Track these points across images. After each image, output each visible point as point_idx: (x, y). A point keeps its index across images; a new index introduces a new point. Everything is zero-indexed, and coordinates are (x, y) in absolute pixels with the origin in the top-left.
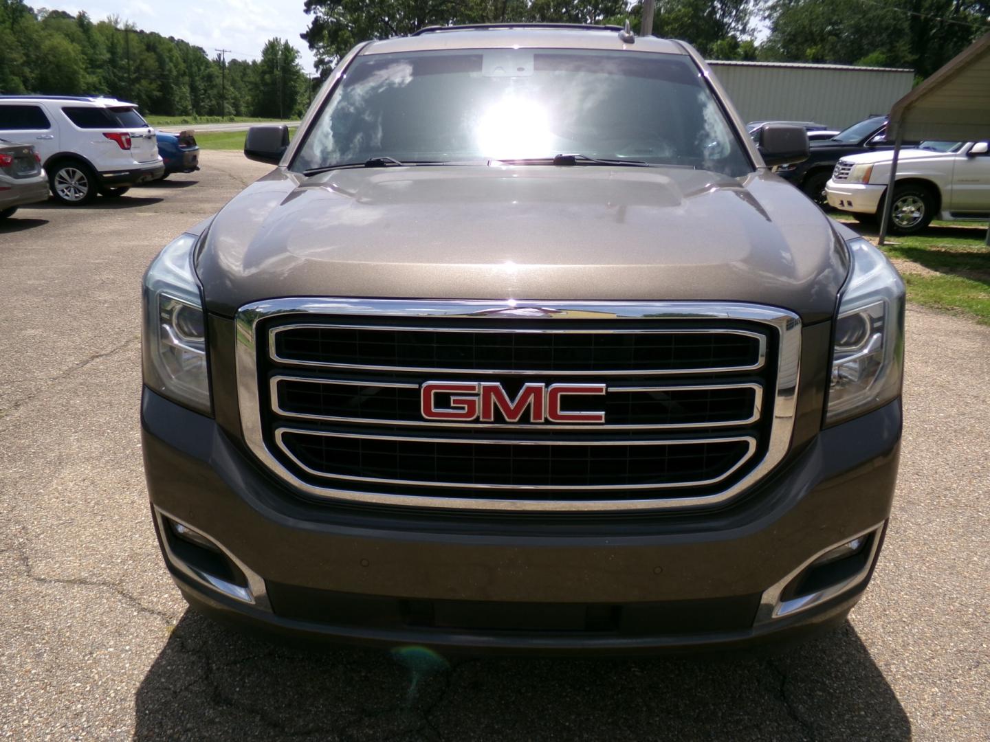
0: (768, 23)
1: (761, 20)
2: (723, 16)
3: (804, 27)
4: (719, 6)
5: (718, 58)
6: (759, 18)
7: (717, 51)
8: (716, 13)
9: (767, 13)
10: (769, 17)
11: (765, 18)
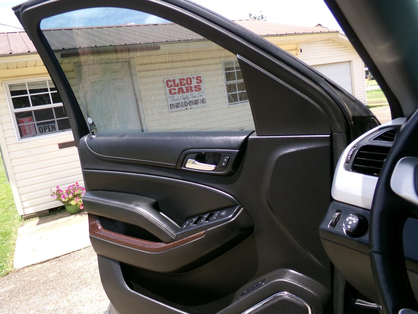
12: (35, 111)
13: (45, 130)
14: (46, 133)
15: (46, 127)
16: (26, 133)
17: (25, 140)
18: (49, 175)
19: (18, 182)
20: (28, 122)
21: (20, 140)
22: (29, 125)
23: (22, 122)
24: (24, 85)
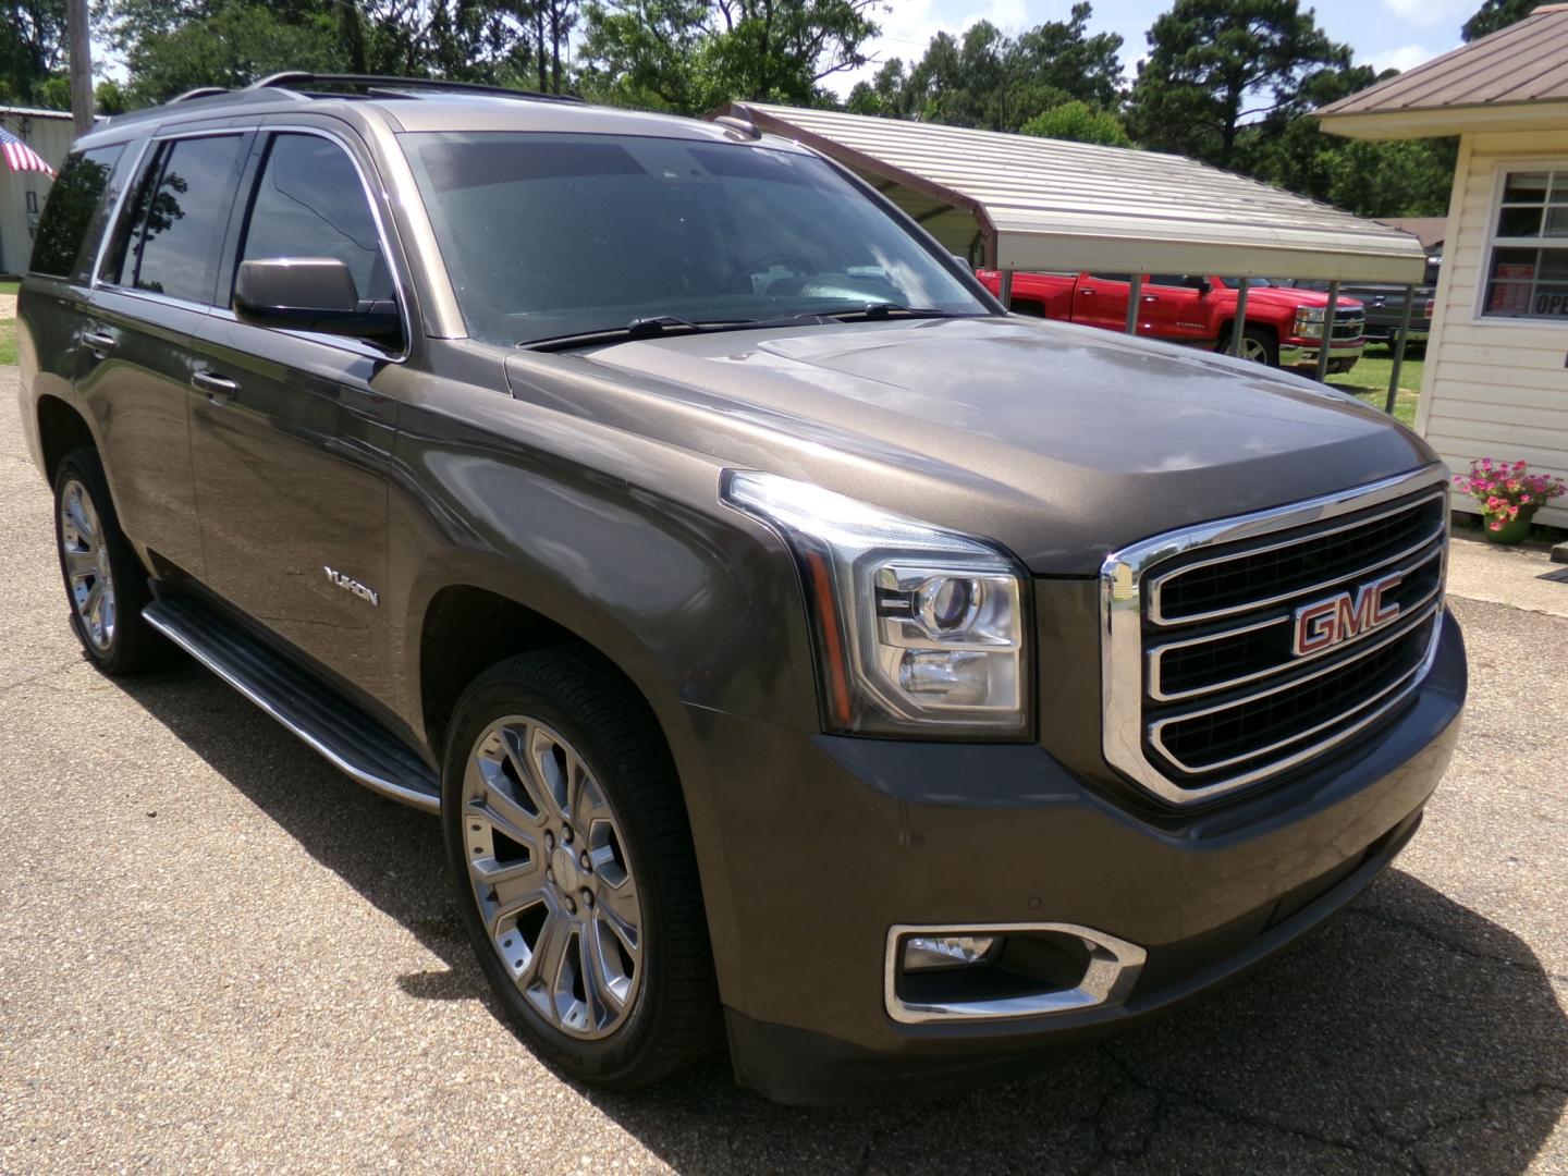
0: (121, 55)
1: (107, 51)
2: (41, 35)
3: (194, 68)
4: (28, 18)
5: (55, 108)
6: (103, 45)
7: (52, 95)
8: (24, 30)
9: (117, 38)
10: (122, 45)
11: (114, 47)
12: (1548, 252)
13: (1553, 305)
14: (1550, 316)
15: (1559, 298)
16: (1500, 306)
17: (1491, 321)
18: (1508, 428)
19: (1433, 420)
20: (1518, 277)
21: (1479, 319)
22: (1518, 285)
23: (1505, 275)
24: (1543, 176)
